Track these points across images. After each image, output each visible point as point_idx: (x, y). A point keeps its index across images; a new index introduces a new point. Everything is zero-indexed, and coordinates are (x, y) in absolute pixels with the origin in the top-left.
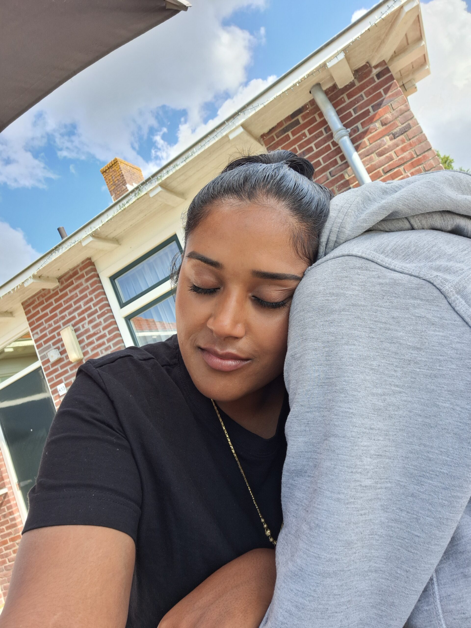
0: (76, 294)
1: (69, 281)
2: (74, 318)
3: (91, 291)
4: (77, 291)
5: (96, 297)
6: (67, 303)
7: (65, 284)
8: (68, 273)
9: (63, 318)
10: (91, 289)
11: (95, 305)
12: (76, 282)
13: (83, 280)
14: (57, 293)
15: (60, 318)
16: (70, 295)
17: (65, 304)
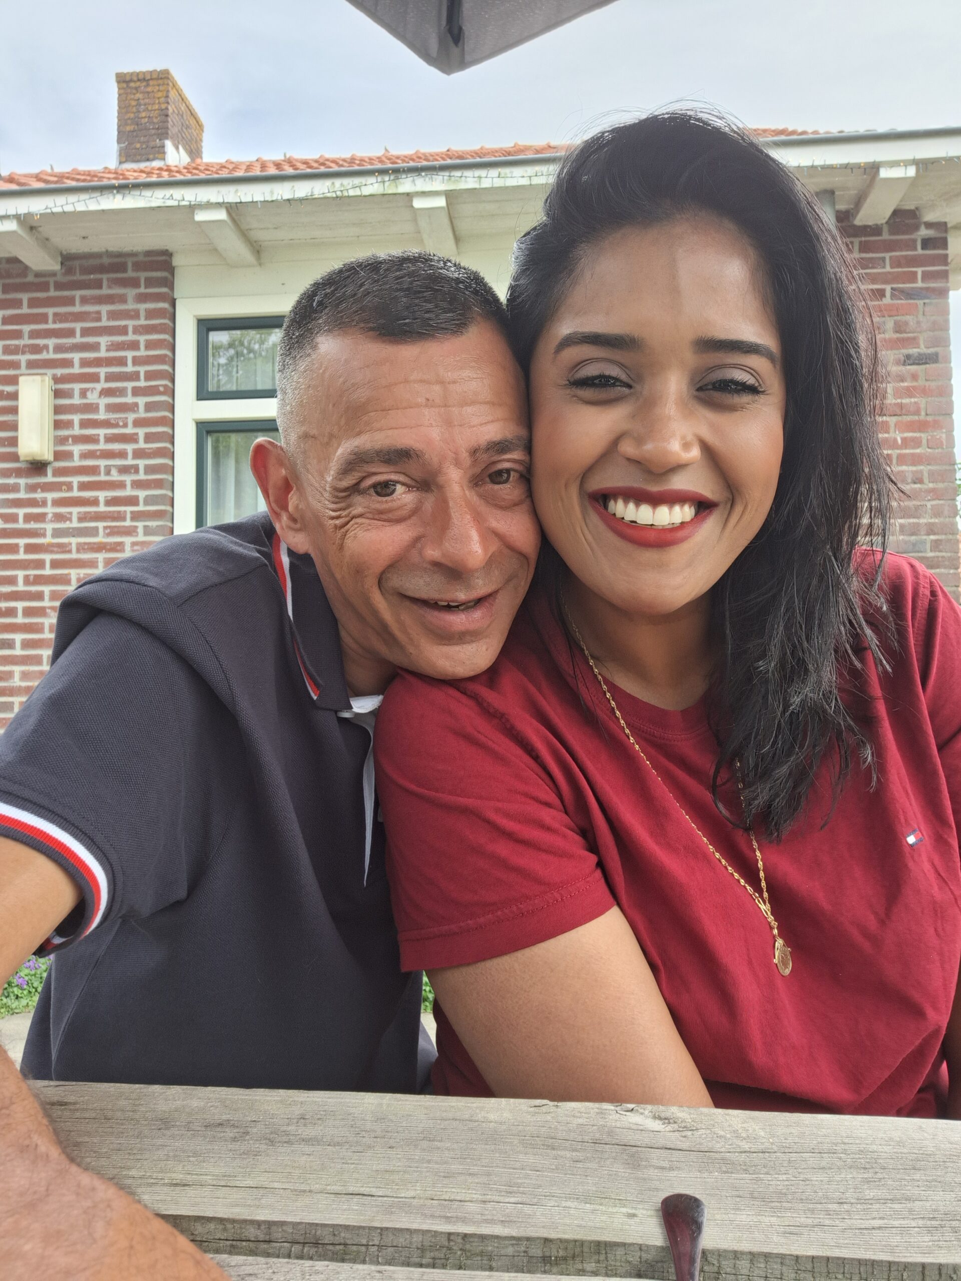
0: (99, 313)
1: (92, 276)
2: (68, 363)
3: (141, 326)
4: (104, 309)
5: (149, 345)
6: (61, 321)
7: (78, 277)
8: (98, 255)
9: (36, 349)
10: (142, 322)
11: (136, 361)
12: (109, 287)
13: (131, 293)
14: (44, 287)
15: (25, 346)
16: (77, 308)
17: (54, 322)
